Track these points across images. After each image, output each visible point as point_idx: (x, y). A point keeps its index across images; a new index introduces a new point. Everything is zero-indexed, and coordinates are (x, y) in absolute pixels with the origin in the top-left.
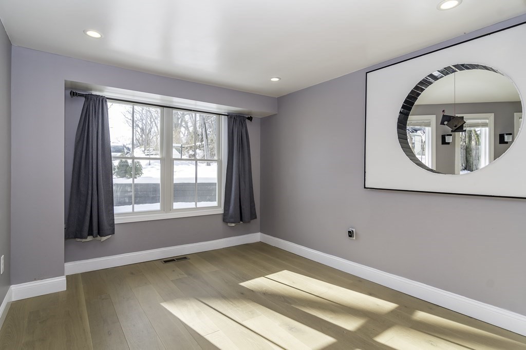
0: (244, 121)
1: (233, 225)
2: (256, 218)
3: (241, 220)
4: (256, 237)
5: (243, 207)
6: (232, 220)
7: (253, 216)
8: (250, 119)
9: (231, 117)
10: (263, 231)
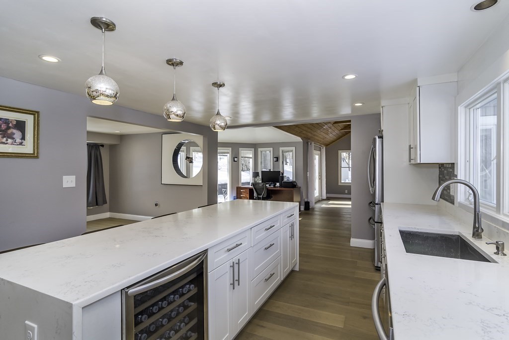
0: (99, 148)
1: (92, 208)
2: (106, 203)
3: (97, 205)
4: (107, 215)
5: (98, 197)
6: (91, 205)
7: (105, 202)
8: (102, 146)
9: (90, 146)
10: (111, 211)
